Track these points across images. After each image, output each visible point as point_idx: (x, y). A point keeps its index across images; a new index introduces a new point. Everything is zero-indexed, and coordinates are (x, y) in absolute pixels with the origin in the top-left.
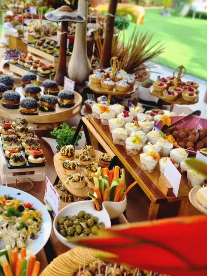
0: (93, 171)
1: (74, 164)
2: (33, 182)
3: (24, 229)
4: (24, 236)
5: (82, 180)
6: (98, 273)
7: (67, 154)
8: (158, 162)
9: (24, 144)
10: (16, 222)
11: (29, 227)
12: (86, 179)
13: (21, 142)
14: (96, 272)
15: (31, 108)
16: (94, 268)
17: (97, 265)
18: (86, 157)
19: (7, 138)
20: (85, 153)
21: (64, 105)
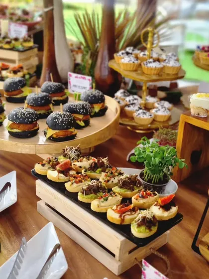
21: (96, 112)
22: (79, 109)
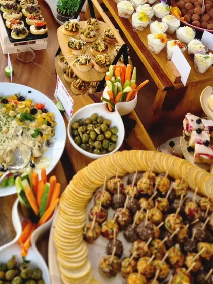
0: (99, 51)
1: (80, 43)
2: (35, 51)
3: (39, 137)
4: (40, 145)
5: (89, 62)
6: (117, 192)
7: (72, 30)
8: (166, 46)
9: (24, 10)
10: (30, 127)
11: (44, 133)
12: (93, 61)
13: (21, 8)
14: (115, 192)
16: (113, 188)
17: (115, 183)
18: (92, 34)
19: (6, 5)
20: (91, 29)
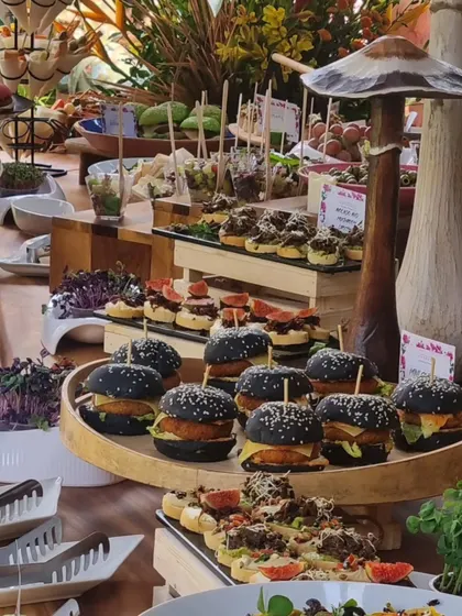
15: (297, 443)
19: (239, 536)
21: (422, 436)
22: (352, 409)
